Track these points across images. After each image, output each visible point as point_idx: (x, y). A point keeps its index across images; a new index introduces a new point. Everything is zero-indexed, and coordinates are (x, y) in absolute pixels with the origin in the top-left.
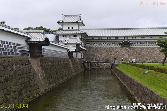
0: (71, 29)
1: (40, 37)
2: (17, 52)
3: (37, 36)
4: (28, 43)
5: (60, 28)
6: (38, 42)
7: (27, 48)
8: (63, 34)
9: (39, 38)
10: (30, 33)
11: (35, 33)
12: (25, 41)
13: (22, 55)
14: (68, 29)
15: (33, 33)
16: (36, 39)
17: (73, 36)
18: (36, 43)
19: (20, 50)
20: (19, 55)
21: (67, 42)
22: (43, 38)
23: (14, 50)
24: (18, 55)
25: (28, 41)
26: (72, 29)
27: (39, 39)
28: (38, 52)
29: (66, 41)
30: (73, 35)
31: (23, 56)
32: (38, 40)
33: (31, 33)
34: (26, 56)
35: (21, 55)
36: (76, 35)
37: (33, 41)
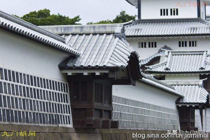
0: (169, 17)
1: (112, 51)
2: (38, 110)
3: (100, 45)
4: (70, 73)
5: (123, 13)
6: (107, 72)
7: (63, 93)
8: (140, 36)
9: (110, 54)
10: (67, 35)
11: (88, 34)
12: (58, 68)
13: (53, 124)
14: (158, 16)
15: (81, 35)
16: (99, 61)
17: (182, 44)
18: (98, 73)
19: (47, 103)
20: (44, 123)
21: (164, 67)
22: (123, 55)
23: (31, 101)
24: (41, 123)
25: (71, 68)
26: (175, 17)
27: (109, 56)
28: (101, 110)
29: (162, 64)
30: (182, 39)
31: (55, 125)
32: (108, 62)
33: (74, 35)
34: (63, 125)
35: (50, 123)
36: (192, 39)
37: (89, 68)
